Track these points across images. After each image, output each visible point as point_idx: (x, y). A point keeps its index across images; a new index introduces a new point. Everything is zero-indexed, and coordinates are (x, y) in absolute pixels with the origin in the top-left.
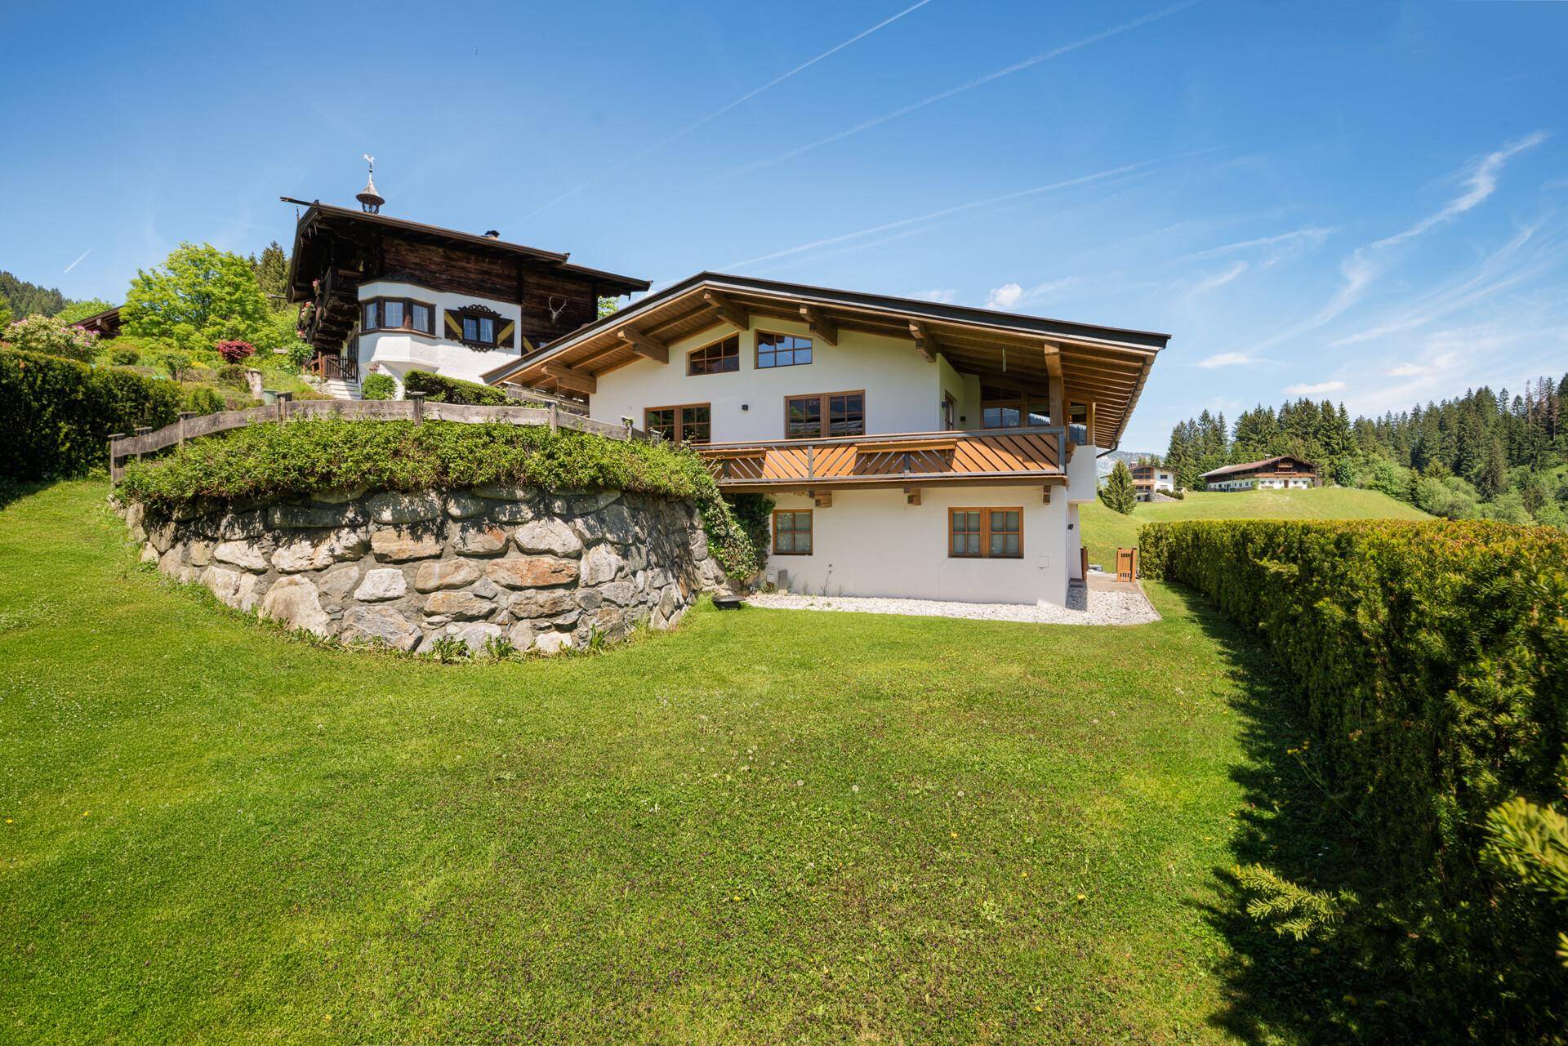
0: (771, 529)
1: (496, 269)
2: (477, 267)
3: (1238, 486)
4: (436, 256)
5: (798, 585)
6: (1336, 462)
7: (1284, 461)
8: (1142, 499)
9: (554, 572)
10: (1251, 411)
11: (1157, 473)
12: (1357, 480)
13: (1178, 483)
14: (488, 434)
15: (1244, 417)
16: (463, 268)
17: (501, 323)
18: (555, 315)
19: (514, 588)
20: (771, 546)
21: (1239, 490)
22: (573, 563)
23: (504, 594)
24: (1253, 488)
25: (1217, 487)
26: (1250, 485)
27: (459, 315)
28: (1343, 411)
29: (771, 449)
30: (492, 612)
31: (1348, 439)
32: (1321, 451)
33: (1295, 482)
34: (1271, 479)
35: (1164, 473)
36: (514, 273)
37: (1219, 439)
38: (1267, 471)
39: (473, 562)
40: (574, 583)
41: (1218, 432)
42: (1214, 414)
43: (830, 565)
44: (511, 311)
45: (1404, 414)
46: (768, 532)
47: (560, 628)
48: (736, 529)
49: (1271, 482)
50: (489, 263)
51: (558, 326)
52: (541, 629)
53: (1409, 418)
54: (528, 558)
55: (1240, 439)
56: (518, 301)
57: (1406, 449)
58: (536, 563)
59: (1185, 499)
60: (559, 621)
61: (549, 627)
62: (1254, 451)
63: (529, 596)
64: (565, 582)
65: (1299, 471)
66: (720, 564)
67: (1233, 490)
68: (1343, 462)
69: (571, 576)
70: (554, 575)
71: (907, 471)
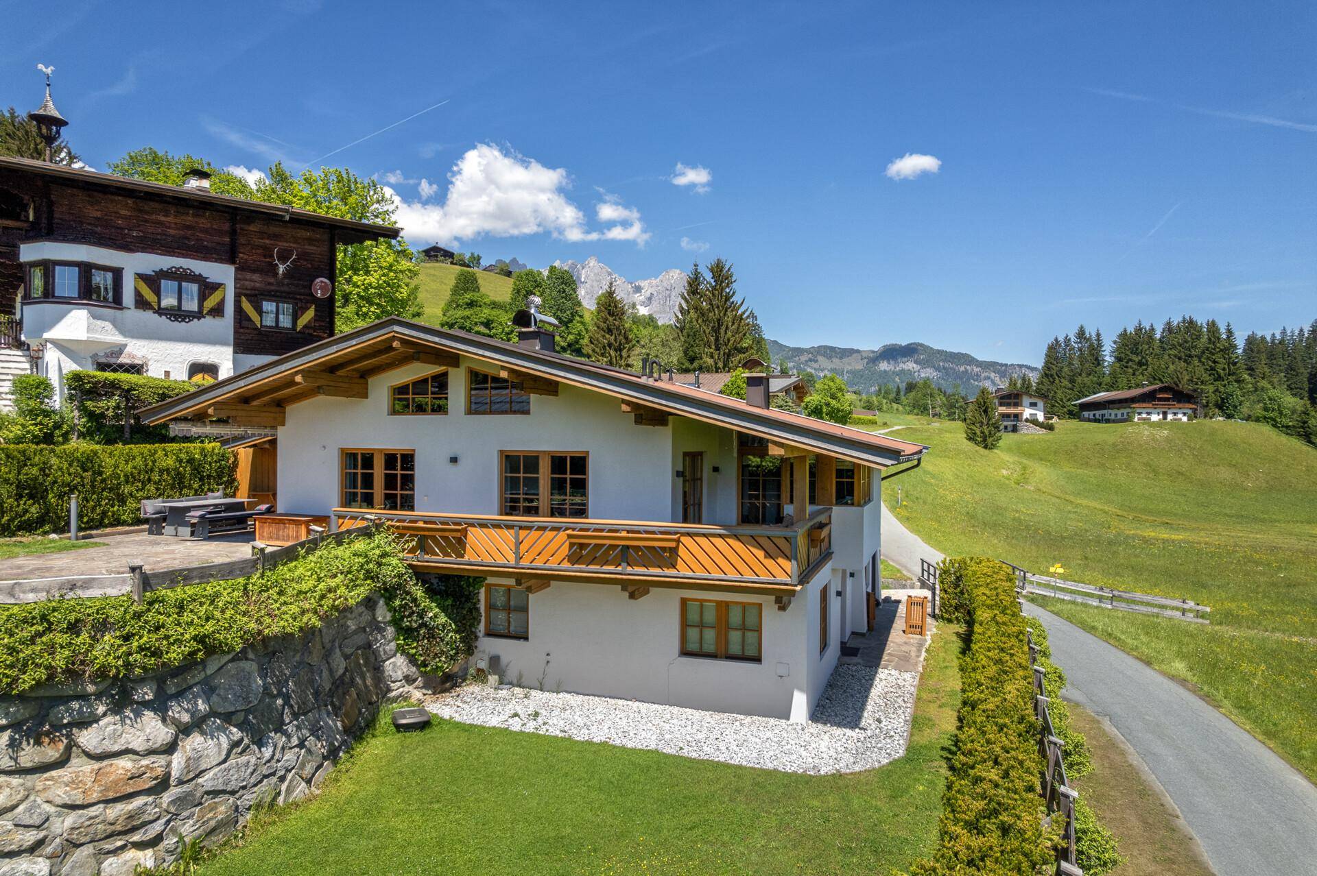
0: (482, 607)
1: (203, 223)
2: (178, 221)
3: (1113, 417)
4: (124, 209)
5: (512, 674)
6: (1222, 389)
7: (1162, 390)
8: (1009, 429)
9: (131, 778)
10: (1131, 329)
11: (1026, 400)
12: (1245, 410)
13: (1049, 414)
14: (44, 618)
15: (1124, 335)
16: (161, 223)
17: (207, 288)
18: (281, 269)
19: (73, 807)
20: (482, 627)
21: (1114, 421)
22: (161, 760)
23: (59, 815)
24: (1128, 420)
25: (1091, 417)
26: (1125, 416)
27: (153, 281)
28: (1230, 332)
29: (473, 525)
30: (40, 843)
31: (1235, 364)
32: (1206, 377)
33: (1175, 414)
34: (1149, 410)
35: (1033, 400)
36: (227, 226)
37: (1097, 359)
38: (1144, 401)
39: (16, 781)
40: (163, 784)
41: (1095, 350)
42: (1090, 331)
43: (548, 655)
44: (222, 273)
45: (1301, 330)
46: (478, 610)
47: (140, 846)
48: (435, 614)
49: (1148, 414)
50: (194, 215)
51: (286, 281)
52: (109, 852)
53: (1306, 335)
54: (97, 765)
55: (1119, 359)
56: (231, 260)
57: (1302, 370)
58: (108, 769)
59: (1056, 431)
60: (136, 838)
61: (123, 848)
62: (1134, 374)
63: (94, 814)
64: (147, 787)
65: (1179, 402)
66: (412, 660)
67: (1108, 421)
68: (1230, 389)
69: (156, 778)
70: (131, 782)
71: (624, 564)
